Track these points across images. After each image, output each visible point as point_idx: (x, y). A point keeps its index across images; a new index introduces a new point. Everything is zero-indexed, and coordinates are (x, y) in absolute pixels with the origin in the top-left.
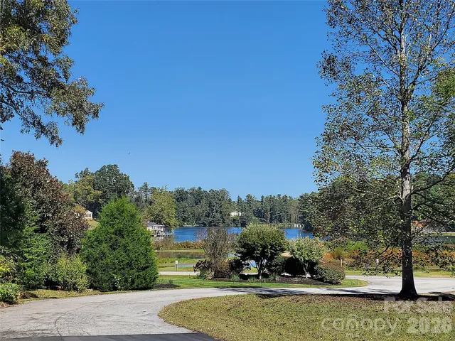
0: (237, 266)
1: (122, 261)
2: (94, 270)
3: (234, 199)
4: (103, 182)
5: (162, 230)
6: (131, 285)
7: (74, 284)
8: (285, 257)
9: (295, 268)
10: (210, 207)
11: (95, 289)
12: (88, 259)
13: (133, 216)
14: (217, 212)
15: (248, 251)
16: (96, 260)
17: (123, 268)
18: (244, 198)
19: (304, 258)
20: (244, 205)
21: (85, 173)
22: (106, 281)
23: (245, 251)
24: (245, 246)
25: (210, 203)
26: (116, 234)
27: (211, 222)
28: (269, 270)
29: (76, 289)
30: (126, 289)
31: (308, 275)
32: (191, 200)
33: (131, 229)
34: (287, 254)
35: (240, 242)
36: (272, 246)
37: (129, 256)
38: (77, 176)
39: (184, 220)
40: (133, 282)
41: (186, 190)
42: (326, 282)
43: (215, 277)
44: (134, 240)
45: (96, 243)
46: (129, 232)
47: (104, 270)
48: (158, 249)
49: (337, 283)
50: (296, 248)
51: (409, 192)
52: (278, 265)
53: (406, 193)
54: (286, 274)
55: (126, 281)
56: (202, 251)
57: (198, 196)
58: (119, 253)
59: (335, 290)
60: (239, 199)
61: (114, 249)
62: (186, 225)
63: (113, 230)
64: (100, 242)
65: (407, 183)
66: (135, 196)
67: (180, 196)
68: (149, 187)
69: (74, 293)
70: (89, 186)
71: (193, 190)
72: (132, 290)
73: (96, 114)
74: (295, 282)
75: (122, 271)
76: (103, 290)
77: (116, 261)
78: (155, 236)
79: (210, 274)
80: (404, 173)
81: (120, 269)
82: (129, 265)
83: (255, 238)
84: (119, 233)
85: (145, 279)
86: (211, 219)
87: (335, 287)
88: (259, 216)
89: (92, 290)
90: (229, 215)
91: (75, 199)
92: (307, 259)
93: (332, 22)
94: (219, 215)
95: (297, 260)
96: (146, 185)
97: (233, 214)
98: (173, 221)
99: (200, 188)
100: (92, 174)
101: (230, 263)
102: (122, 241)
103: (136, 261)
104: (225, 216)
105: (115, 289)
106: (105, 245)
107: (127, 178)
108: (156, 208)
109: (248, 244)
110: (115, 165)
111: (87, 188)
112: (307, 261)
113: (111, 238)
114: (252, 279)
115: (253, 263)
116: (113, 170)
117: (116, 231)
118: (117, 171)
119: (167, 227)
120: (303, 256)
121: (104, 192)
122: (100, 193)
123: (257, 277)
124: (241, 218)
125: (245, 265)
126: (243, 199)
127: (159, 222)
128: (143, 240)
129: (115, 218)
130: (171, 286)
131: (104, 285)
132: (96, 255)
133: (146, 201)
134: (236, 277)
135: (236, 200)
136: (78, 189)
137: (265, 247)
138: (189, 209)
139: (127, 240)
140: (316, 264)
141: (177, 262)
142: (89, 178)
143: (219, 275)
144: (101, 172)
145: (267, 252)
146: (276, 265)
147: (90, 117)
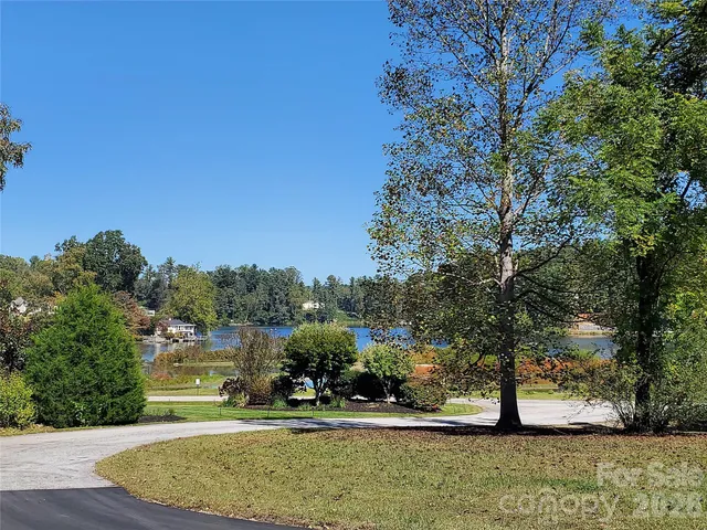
0: (284, 387)
1: (88, 382)
2: (44, 395)
3: (308, 283)
4: (100, 259)
5: (192, 331)
6: (102, 418)
7: (13, 417)
8: (357, 372)
9: (372, 388)
10: (270, 295)
11: (46, 423)
12: (36, 378)
13: (105, 313)
14: (281, 302)
15: (300, 363)
16: (48, 380)
17: (89, 393)
18: (323, 281)
19: (384, 372)
20: (322, 292)
21: (70, 245)
22: (62, 412)
23: (294, 363)
24: (294, 355)
25: (271, 289)
26: (78, 341)
27: (272, 319)
28: (334, 392)
29: (15, 425)
30: (94, 424)
31: (393, 399)
32: (241, 284)
33: (102, 332)
34: (359, 367)
35: (287, 350)
36: (335, 355)
37: (98, 374)
38: (58, 249)
39: (230, 315)
40: (104, 413)
41: (232, 269)
42: (417, 409)
43: (251, 403)
44: (106, 349)
45: (47, 354)
46: (98, 337)
47: (60, 396)
48: (180, 361)
49: (434, 411)
50: (371, 357)
51: (510, 274)
52: (347, 384)
53: (507, 274)
54: (360, 397)
55: (93, 411)
56: (232, 364)
57: (252, 278)
58: (84, 369)
59: (427, 420)
60: (316, 282)
61: (76, 364)
62: (232, 323)
63: (73, 335)
64: (53, 353)
65: (508, 260)
66: (153, 279)
67: (224, 279)
68: (175, 265)
69: (11, 430)
70: (77, 265)
71: (245, 269)
72: (103, 425)
73: (19, 161)
74: (370, 410)
75: (88, 398)
76: (58, 426)
77: (78, 382)
78: (181, 340)
79: (243, 399)
80: (504, 245)
81: (84, 394)
82: (99, 388)
83: (309, 344)
84: (84, 339)
85: (123, 409)
86: (272, 314)
87: (430, 416)
88: (346, 309)
89: (41, 425)
90: (300, 307)
91: (55, 283)
92: (388, 374)
93: (397, 18)
94: (284, 309)
95: (374, 376)
96: (170, 262)
97: (307, 306)
98: (211, 318)
99: (255, 266)
100: (82, 245)
101: (273, 383)
102: (88, 352)
103: (110, 381)
104: (293, 309)
105: (76, 424)
106: (61, 357)
107: (136, 252)
108: (182, 299)
109: (298, 354)
110: (118, 232)
111: (73, 266)
112: (389, 378)
113: (71, 347)
114: (305, 406)
115: (308, 381)
116: (113, 239)
117: (78, 336)
118: (121, 240)
119: (200, 327)
120: (383, 370)
121: (100, 273)
122: (93, 274)
123: (312, 402)
124: (319, 311)
125: (298, 384)
126: (322, 283)
127: (188, 320)
128: (121, 350)
129: (77, 316)
130: (171, 417)
131: (61, 418)
132: (47, 372)
133: (170, 287)
134: (280, 404)
135: (311, 284)
136: (59, 269)
137: (323, 357)
138: (237, 299)
139: (96, 349)
140: (404, 381)
141: (198, 381)
142: (76, 251)
143: (256, 401)
144: (96, 242)
145: (327, 365)
146: (343, 385)
147: (9, 165)
